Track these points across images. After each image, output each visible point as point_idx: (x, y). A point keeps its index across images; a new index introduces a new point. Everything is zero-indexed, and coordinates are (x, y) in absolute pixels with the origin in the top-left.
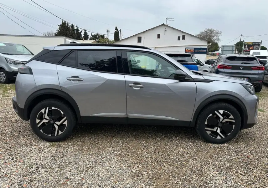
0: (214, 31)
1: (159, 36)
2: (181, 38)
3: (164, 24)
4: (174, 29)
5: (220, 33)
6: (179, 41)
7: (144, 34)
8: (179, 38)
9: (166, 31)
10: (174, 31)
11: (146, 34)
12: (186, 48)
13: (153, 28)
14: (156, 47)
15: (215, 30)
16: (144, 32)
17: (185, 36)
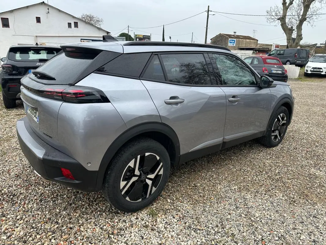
0: (93, 17)
1: (38, 20)
2: (73, 25)
3: (43, 2)
4: (60, 11)
5: (101, 21)
6: (70, 29)
7: (12, 14)
8: (70, 25)
9: (48, 12)
10: (61, 14)
11: (16, 14)
12: (81, 39)
13: (27, 7)
14: (36, 36)
15: (95, 16)
16: (11, 11)
17: (77, 23)
